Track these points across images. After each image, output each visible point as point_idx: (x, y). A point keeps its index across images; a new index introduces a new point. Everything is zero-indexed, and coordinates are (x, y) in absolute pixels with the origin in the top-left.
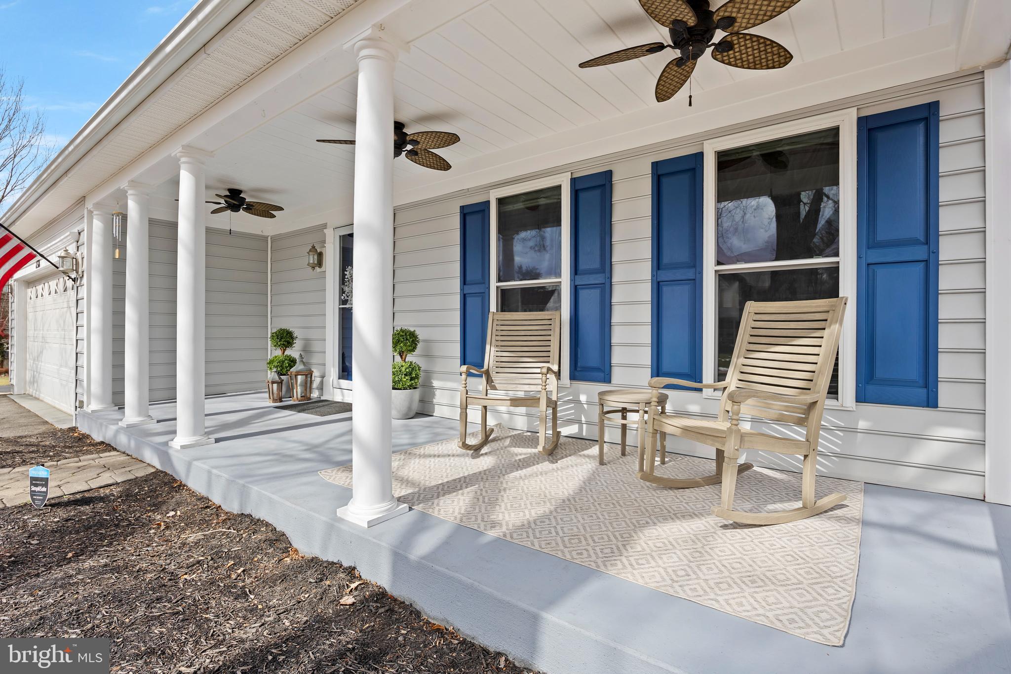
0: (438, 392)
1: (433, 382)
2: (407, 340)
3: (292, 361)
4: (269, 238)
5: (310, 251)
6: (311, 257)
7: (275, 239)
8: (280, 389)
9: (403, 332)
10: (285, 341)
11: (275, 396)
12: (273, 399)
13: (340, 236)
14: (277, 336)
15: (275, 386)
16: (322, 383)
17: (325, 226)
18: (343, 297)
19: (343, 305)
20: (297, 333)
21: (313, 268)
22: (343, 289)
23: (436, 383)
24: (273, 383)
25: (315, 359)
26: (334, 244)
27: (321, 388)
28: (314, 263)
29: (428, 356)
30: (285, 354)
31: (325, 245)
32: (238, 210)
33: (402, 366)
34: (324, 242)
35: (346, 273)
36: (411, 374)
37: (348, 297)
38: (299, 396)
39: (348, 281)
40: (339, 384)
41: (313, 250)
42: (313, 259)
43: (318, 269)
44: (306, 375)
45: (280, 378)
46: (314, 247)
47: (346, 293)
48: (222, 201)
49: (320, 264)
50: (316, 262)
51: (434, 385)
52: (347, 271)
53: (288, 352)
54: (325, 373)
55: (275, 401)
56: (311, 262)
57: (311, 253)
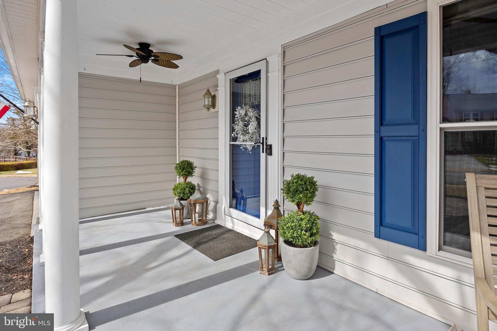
0: (338, 247)
1: (333, 234)
2: (307, 190)
3: (192, 189)
4: (177, 86)
5: (206, 94)
6: (207, 99)
7: (181, 87)
8: (181, 214)
9: (301, 180)
10: (186, 172)
11: (178, 220)
12: (176, 223)
13: (230, 80)
14: (180, 167)
15: (178, 212)
16: (215, 207)
17: (217, 72)
18: (233, 135)
19: (233, 142)
20: (196, 163)
21: (208, 109)
22: (233, 127)
23: (335, 236)
24: (176, 209)
25: (210, 186)
26: (225, 87)
27: (215, 211)
28: (208, 105)
29: (325, 203)
30: (187, 181)
31: (218, 89)
32: (147, 62)
33: (302, 220)
34: (217, 86)
35: (235, 112)
36: (311, 228)
37: (237, 134)
38: (197, 221)
39: (238, 120)
40: (230, 212)
41: (207, 93)
42: (208, 101)
43: (212, 110)
44: (203, 203)
45: (181, 204)
46: (208, 91)
47: (236, 131)
48: (135, 54)
49: (213, 105)
50: (210, 104)
51: (334, 238)
52: (236, 111)
53: (189, 179)
54: (218, 200)
55: (177, 225)
56: (207, 103)
57: (206, 96)
